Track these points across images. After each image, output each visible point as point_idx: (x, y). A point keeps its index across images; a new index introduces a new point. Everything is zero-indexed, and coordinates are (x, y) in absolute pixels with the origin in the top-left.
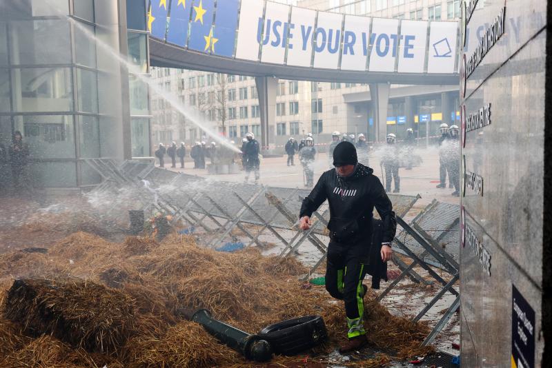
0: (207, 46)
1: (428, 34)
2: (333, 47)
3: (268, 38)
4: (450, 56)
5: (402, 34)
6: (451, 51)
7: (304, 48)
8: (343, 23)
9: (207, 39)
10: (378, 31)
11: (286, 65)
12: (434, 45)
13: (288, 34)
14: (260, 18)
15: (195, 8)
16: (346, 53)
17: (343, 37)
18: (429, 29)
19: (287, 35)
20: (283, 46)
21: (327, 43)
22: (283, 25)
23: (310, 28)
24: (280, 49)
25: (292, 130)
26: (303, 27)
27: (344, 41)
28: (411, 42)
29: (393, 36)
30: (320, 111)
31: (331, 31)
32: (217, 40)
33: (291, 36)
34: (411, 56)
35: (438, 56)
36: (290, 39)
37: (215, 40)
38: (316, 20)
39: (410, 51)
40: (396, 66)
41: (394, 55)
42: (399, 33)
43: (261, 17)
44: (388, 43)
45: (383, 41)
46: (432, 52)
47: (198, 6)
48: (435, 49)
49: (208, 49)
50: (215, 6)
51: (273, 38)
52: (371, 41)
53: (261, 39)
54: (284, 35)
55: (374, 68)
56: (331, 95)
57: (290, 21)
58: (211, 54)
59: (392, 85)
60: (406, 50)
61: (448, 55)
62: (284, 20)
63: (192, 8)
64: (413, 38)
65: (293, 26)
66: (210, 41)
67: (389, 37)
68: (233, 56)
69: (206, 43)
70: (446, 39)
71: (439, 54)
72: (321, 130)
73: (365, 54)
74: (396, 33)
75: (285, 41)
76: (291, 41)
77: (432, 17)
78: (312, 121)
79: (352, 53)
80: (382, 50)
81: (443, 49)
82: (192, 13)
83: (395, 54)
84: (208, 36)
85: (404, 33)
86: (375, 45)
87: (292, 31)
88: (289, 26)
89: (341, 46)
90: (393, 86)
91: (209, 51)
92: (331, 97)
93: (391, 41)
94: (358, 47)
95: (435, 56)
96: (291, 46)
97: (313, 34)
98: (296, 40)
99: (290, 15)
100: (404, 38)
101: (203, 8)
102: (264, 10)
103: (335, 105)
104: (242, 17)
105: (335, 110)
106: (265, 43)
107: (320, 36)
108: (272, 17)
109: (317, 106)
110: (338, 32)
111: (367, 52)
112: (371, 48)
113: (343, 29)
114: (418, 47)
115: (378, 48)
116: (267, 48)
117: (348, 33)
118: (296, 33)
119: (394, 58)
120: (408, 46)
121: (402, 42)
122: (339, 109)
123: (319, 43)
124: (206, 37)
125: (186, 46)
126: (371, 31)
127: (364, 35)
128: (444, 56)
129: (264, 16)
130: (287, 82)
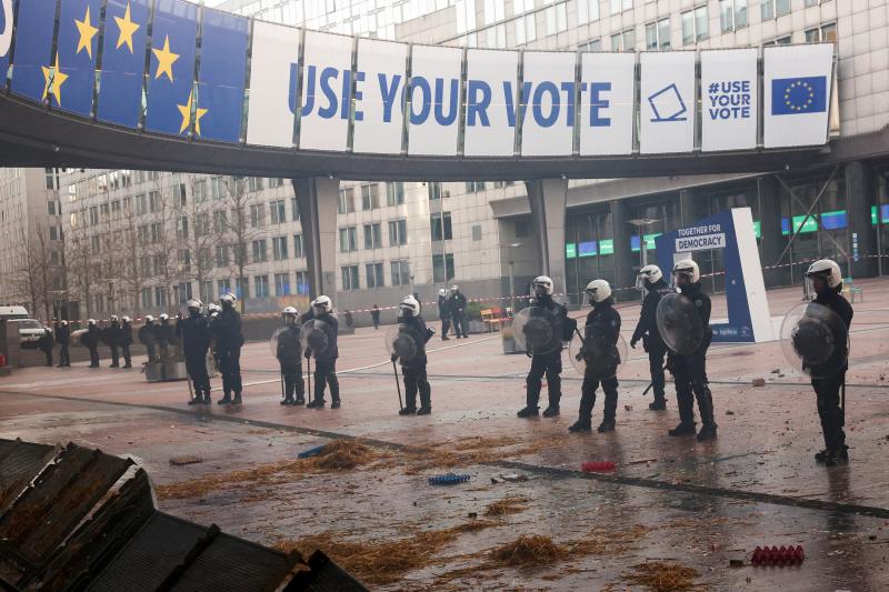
0: (185, 124)
1: (638, 78)
2: (446, 113)
3: (311, 101)
4: (685, 119)
5: (583, 81)
6: (685, 110)
7: (387, 118)
8: (464, 65)
9: (185, 111)
10: (534, 78)
11: (351, 153)
12: (650, 99)
13: (352, 92)
14: (293, 65)
15: (156, 52)
16: (472, 123)
17: (464, 91)
18: (638, 69)
19: (350, 95)
20: (344, 116)
21: (433, 104)
22: (341, 76)
23: (397, 79)
24: (338, 123)
25: (395, 275)
26: (382, 78)
27: (468, 102)
28: (603, 95)
29: (565, 86)
30: (449, 236)
31: (440, 83)
32: (205, 111)
33: (359, 96)
34: (606, 122)
35: (659, 119)
36: (357, 102)
37: (201, 112)
38: (409, 61)
39: (602, 113)
40: (577, 143)
41: (570, 122)
42: (579, 78)
43: (296, 62)
44: (556, 99)
45: (547, 96)
46: (646, 112)
47: (161, 48)
48: (653, 105)
49: (186, 130)
50: (199, 45)
51: (321, 101)
52: (523, 97)
53: (298, 105)
54: (345, 95)
55: (531, 149)
56: (468, 204)
57: (354, 67)
58: (193, 139)
59: (570, 181)
60: (594, 112)
61: (680, 116)
62: (344, 65)
63: (149, 52)
64: (607, 87)
65: (362, 77)
66: (190, 113)
67: (559, 87)
68: (241, 140)
69: (182, 118)
70: (673, 86)
71: (662, 117)
72: (451, 274)
73: (511, 123)
74: (572, 79)
75: (347, 106)
76: (358, 106)
77: (655, 44)
78: (434, 257)
79: (485, 122)
80: (546, 113)
81: (668, 105)
82: (150, 62)
83: (572, 120)
84: (186, 105)
85: (588, 79)
86: (530, 105)
87: (360, 86)
88: (353, 77)
89: (463, 109)
90: (572, 183)
91: (190, 134)
92: (467, 208)
93: (564, 95)
94: (498, 109)
95: (652, 120)
96: (360, 116)
97: (403, 90)
98: (370, 102)
99: (355, 55)
100: (589, 87)
101: (172, 50)
102: (302, 48)
103: (476, 224)
104: (256, 63)
105: (477, 233)
106: (307, 111)
107: (418, 92)
108: (317, 60)
109: (441, 227)
110: (454, 83)
111: (515, 119)
112: (523, 111)
113: (464, 76)
114: (619, 104)
115: (537, 111)
116: (311, 122)
117: (476, 85)
118: (370, 89)
119: (571, 128)
120: (597, 104)
121: (586, 96)
122: (484, 230)
123: (418, 108)
124: (181, 107)
125: (140, 125)
126: (521, 78)
127: (507, 86)
128: (672, 119)
129: (301, 60)
130: (357, 185)
